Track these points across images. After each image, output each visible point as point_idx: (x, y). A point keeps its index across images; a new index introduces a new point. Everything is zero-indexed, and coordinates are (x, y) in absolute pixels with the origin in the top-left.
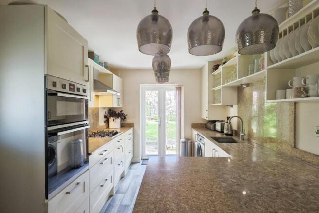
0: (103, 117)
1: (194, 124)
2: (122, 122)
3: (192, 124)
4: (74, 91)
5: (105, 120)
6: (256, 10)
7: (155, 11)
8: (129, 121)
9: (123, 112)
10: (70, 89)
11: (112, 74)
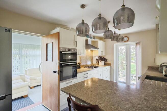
0: (96, 60)
1: (149, 67)
2: (105, 62)
3: (148, 67)
4: (70, 51)
5: (97, 61)
6: (124, 5)
7: (83, 21)
8: (108, 62)
9: (105, 58)
10: (68, 50)
11: (98, 41)
